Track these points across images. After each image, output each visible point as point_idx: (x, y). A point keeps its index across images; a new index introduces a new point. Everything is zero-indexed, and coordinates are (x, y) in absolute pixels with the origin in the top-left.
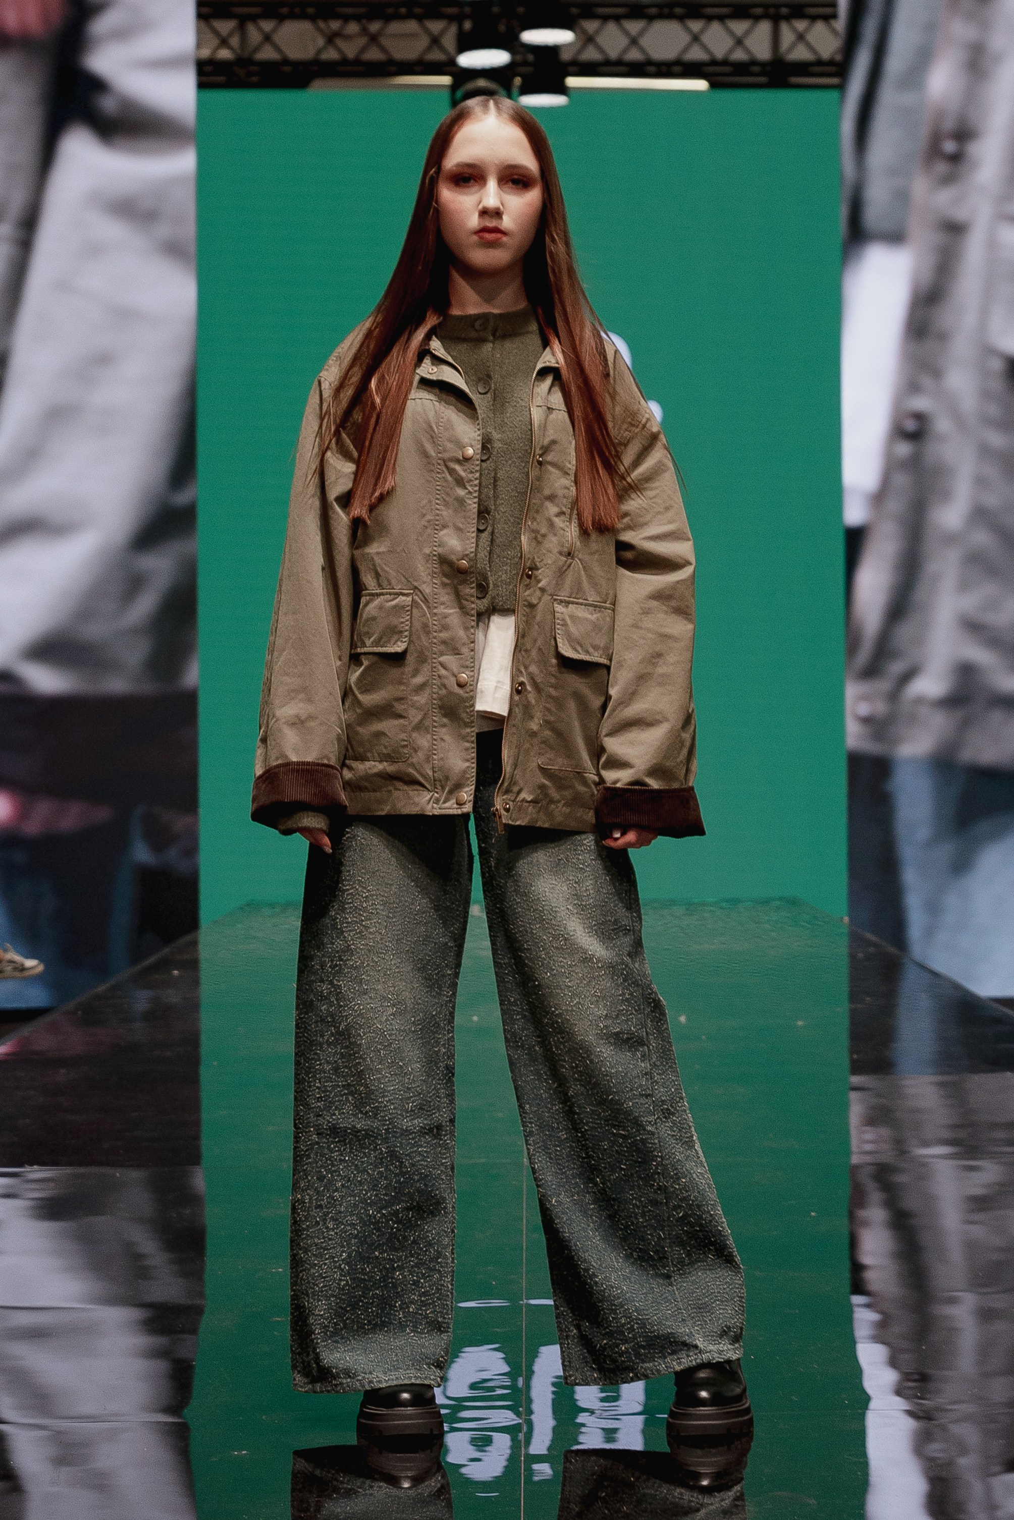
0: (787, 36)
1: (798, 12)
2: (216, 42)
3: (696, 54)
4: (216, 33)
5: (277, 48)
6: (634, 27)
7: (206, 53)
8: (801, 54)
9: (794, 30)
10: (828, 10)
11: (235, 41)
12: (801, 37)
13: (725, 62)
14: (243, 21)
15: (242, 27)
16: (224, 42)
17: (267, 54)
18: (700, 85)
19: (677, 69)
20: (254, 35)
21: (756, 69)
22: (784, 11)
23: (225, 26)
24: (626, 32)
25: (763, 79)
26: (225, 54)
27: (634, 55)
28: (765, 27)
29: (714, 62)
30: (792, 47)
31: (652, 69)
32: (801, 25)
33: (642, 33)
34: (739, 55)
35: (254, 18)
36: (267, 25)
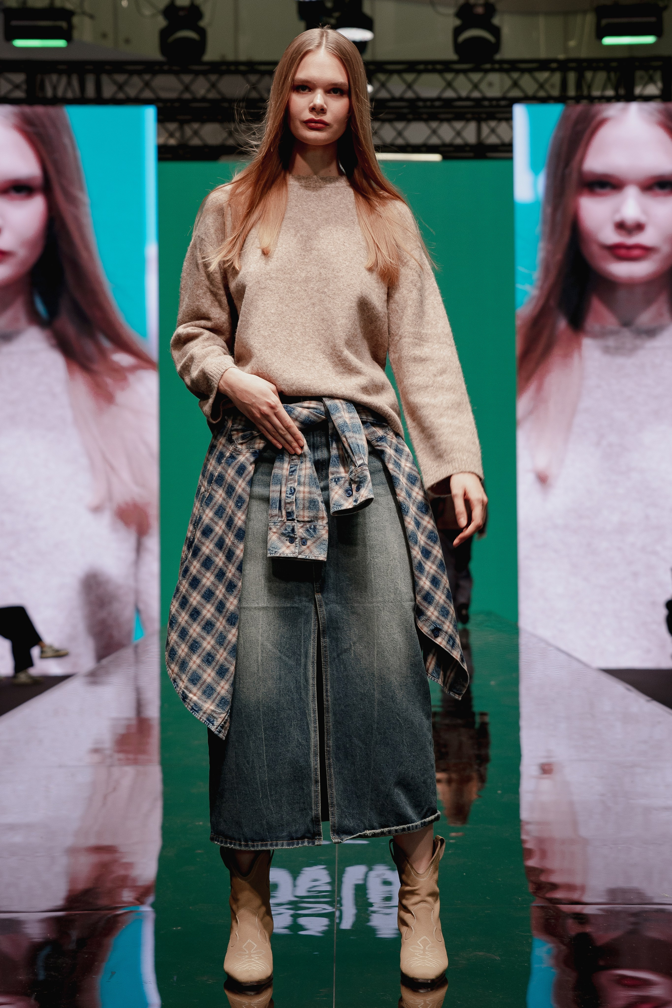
0: (485, 130)
1: (492, 117)
2: (166, 135)
3: (434, 141)
4: (167, 130)
5: (201, 138)
6: (400, 125)
7: (162, 141)
8: (493, 140)
9: (489, 127)
10: (507, 115)
11: (178, 135)
12: (493, 131)
13: (451, 145)
14: (182, 123)
15: (181, 128)
16: (171, 135)
17: (196, 142)
18: (436, 157)
19: (424, 149)
20: (188, 131)
21: (468, 149)
22: (484, 116)
23: (172, 126)
24: (395, 129)
25: (471, 154)
26: (172, 142)
27: (400, 141)
28: (472, 126)
29: (444, 145)
30: (488, 136)
31: (409, 149)
32: (493, 124)
33: (404, 129)
34: (459, 141)
35: (188, 122)
36: (196, 126)
